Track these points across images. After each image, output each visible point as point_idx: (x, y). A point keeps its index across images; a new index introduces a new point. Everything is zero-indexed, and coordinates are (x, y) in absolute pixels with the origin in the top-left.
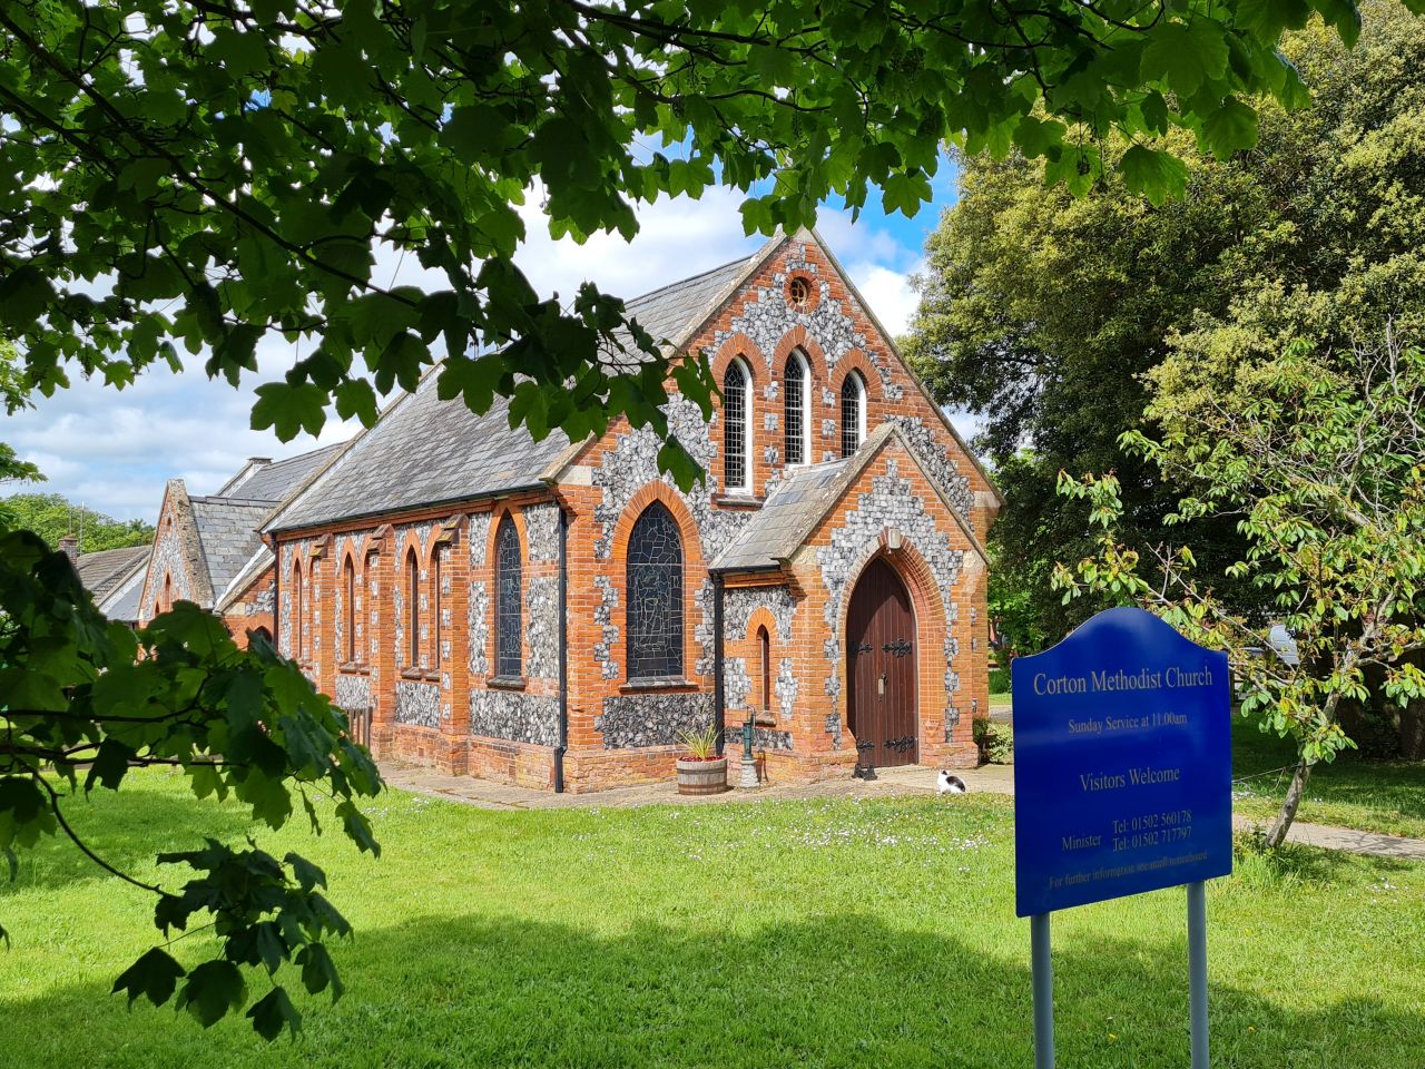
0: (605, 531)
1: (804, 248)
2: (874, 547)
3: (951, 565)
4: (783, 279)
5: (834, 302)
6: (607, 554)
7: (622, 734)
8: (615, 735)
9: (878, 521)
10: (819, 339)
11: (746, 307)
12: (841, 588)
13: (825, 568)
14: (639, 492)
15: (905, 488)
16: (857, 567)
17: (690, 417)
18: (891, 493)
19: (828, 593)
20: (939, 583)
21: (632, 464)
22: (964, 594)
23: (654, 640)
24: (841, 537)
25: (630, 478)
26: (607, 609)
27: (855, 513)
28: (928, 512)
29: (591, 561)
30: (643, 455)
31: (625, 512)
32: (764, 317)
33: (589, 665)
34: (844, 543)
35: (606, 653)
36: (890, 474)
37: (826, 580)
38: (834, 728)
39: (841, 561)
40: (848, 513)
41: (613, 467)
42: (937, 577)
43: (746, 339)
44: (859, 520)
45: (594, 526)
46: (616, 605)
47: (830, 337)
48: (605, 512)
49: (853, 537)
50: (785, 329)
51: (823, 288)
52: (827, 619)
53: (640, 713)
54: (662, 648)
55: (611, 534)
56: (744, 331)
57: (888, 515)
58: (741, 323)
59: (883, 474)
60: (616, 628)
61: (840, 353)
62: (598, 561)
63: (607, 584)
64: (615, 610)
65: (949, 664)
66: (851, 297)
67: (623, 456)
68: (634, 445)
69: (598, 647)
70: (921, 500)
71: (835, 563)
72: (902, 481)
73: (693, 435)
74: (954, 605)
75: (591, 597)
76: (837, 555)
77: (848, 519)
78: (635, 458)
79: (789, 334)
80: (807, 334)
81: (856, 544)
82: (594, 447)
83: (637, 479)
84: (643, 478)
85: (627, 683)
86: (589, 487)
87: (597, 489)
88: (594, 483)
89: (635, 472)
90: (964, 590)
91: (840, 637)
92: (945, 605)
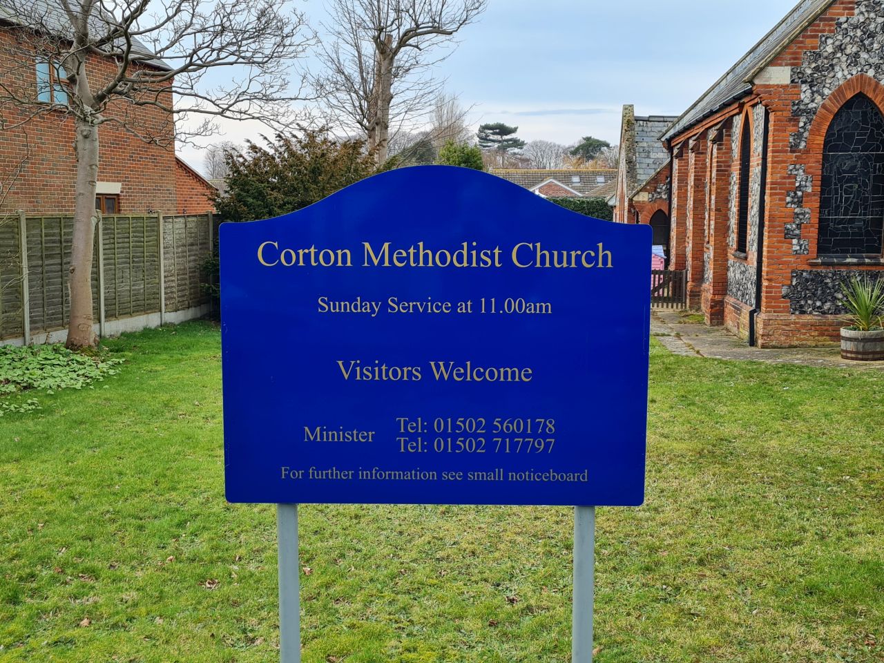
0: (801, 124)
6: (802, 145)
7: (810, 302)
8: (802, 302)
21: (835, 61)
23: (851, 221)
26: (799, 193)
29: (786, 152)
30: (848, 51)
31: (824, 106)
33: (779, 242)
35: (797, 232)
41: (813, 65)
45: (790, 120)
46: (809, 190)
48: (802, 107)
54: (860, 228)
55: (809, 127)
60: (807, 210)
62: (792, 151)
63: (801, 171)
64: (808, 195)
67: (825, 54)
68: (838, 43)
69: (789, 226)
75: (785, 184)
78: (839, 55)
82: (794, 48)
83: (839, 75)
84: (846, 73)
85: (817, 258)
86: (787, 86)
87: (795, 87)
88: (792, 81)
89: (837, 68)
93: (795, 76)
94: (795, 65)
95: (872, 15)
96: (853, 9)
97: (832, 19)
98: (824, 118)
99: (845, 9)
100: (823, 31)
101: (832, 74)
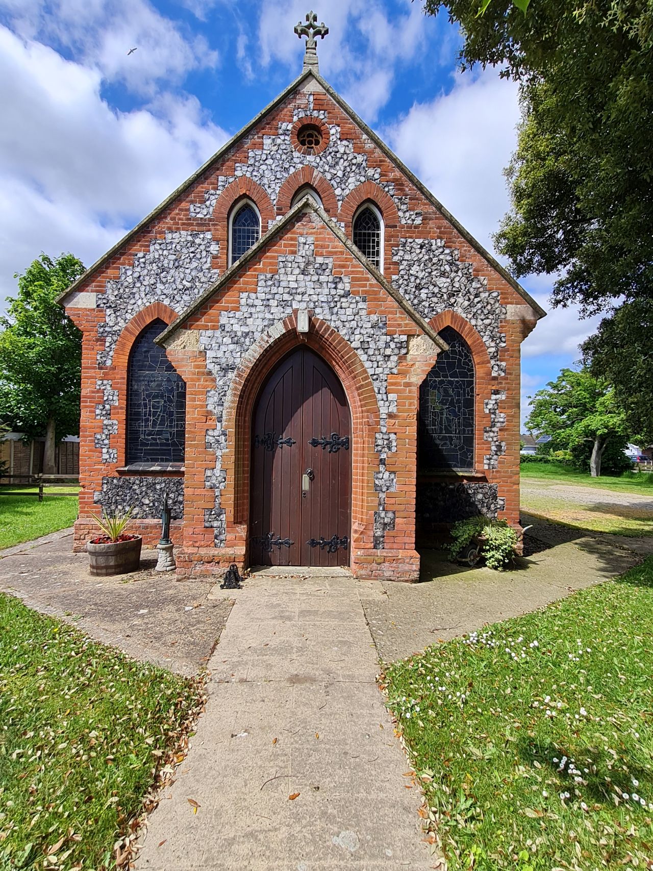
0: (107, 344)
1: (311, 98)
2: (278, 331)
3: (388, 352)
4: (290, 127)
5: (345, 143)
6: (109, 363)
7: (120, 507)
8: (113, 507)
9: (284, 304)
10: (329, 176)
11: (251, 154)
12: (231, 375)
13: (210, 354)
14: (140, 312)
15: (322, 268)
16: (254, 352)
17: (192, 249)
18: (303, 272)
19: (214, 380)
20: (371, 371)
21: (135, 290)
22: (408, 385)
23: (160, 433)
24: (232, 321)
25: (132, 301)
26: (107, 407)
27: (253, 296)
28: (356, 293)
29: (94, 368)
30: (145, 283)
31: (126, 329)
32: (269, 161)
33: (90, 451)
34: (236, 328)
35: (106, 442)
36: (302, 252)
37: (210, 366)
38: (216, 524)
39: (232, 347)
40: (244, 295)
41: (116, 293)
42: (367, 364)
43: (250, 181)
44: (258, 302)
45: (97, 340)
46: (117, 404)
47: (340, 174)
48: (107, 329)
49: (250, 321)
50: (292, 170)
51: (333, 131)
52: (210, 408)
53: (138, 491)
54: (167, 440)
55: (113, 347)
56: (248, 175)
57: (299, 297)
58: (245, 169)
59: (294, 253)
60: (115, 422)
61: (351, 187)
62: (100, 368)
63: (109, 387)
64: (116, 408)
65: (382, 462)
66: (365, 136)
67: (126, 284)
68: (136, 275)
69: (99, 437)
70: (346, 280)
71: (223, 348)
72: (320, 260)
73: (194, 264)
74: (392, 396)
75: (93, 397)
76: (227, 340)
77: (243, 302)
78: (138, 285)
79: (295, 174)
80: (315, 173)
81: (252, 328)
82: (99, 277)
85: (126, 466)
86: (94, 310)
88: (98, 306)
89: (137, 296)
90: (407, 380)
91: (227, 427)
92: (379, 396)
93: (100, 302)
94: (100, 291)
95: (165, 253)
96: (149, 246)
97: (131, 254)
98: (127, 339)
99: (142, 246)
100: (124, 264)
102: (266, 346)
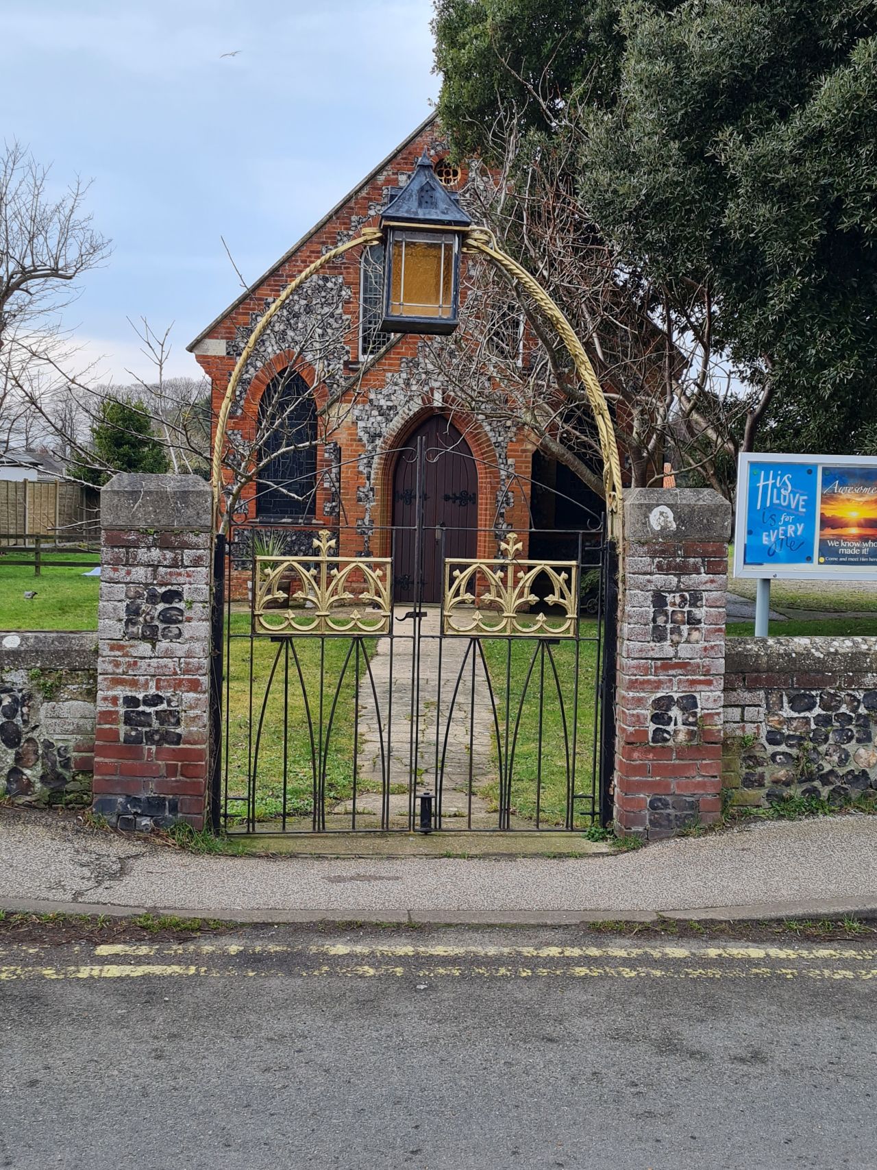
0: (238, 393)
2: (416, 405)
5: (485, 178)
8: (245, 559)
9: (422, 382)
11: (385, 192)
12: (379, 442)
13: (361, 424)
14: (271, 360)
16: (397, 423)
17: (324, 294)
18: (438, 356)
19: (364, 446)
20: (493, 440)
21: (265, 337)
22: (525, 451)
23: (289, 484)
24: (379, 396)
27: (396, 375)
30: (276, 329)
31: (257, 377)
34: (383, 402)
37: (361, 434)
39: (379, 418)
40: (389, 375)
42: (491, 434)
44: (401, 381)
51: (472, 166)
52: (361, 468)
54: (297, 491)
55: (244, 396)
57: (434, 377)
58: (379, 207)
59: (431, 339)
63: (239, 437)
65: (502, 515)
71: (372, 420)
73: (326, 310)
74: (510, 461)
76: (375, 413)
77: (388, 380)
78: (268, 331)
81: (396, 403)
82: (228, 323)
83: (270, 350)
84: (275, 348)
85: (257, 517)
86: (224, 357)
87: (231, 359)
88: (228, 354)
89: (267, 344)
90: (523, 448)
91: (375, 484)
92: (501, 461)
93: (230, 349)
94: (229, 338)
95: (296, 297)
96: (279, 291)
97: (261, 299)
98: (257, 388)
99: (272, 290)
100: (254, 309)
101: (263, 349)
102: (407, 418)
